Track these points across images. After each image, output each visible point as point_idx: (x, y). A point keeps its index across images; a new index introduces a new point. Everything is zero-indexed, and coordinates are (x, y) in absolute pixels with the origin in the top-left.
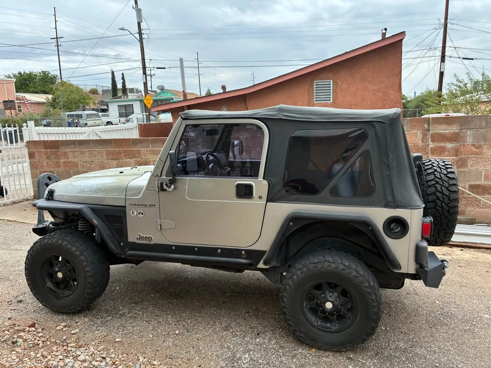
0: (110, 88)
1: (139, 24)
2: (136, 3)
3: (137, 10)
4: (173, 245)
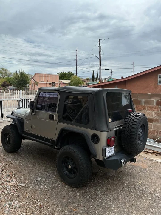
0: (92, 78)
1: (100, 52)
2: (100, 44)
3: (99, 47)
4: (34, 134)
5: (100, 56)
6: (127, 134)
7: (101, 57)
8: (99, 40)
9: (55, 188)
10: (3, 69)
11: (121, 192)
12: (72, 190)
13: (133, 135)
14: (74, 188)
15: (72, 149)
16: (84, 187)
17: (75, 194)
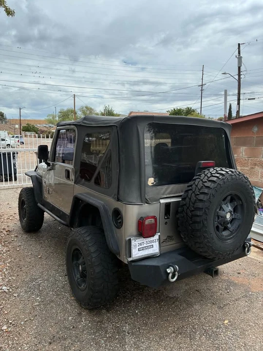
2: (239, 53)
3: (238, 58)
4: (51, 204)
5: (239, 75)
6: (187, 214)
7: (241, 76)
8: (239, 44)
9: (52, 304)
10: (86, 107)
11: (171, 334)
12: (78, 314)
13: (198, 216)
14: (85, 309)
15: (82, 235)
16: (104, 311)
17: (79, 322)
